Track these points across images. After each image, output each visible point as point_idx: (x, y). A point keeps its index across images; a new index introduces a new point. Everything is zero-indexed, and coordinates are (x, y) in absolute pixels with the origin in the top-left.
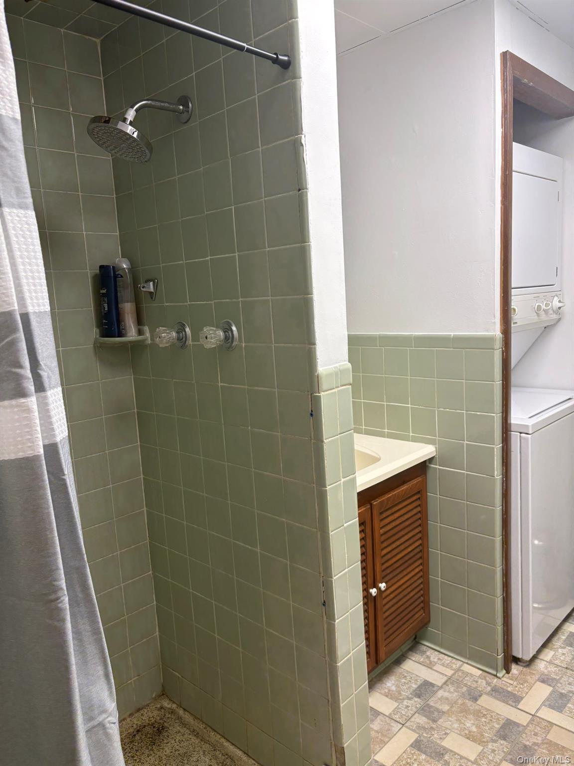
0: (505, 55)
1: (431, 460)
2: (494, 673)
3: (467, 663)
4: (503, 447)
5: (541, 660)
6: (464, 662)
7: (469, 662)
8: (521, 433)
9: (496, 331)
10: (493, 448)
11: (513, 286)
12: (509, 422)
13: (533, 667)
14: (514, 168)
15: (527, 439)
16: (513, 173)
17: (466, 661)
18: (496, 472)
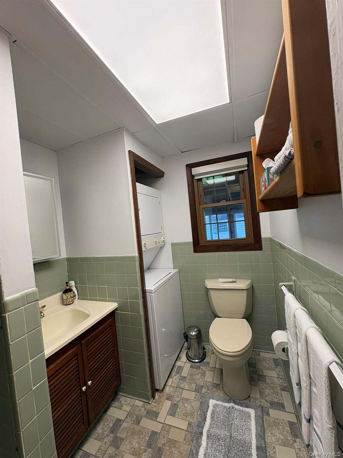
0: (129, 151)
1: (116, 309)
2: (148, 402)
3: (137, 400)
4: (143, 300)
5: (167, 385)
6: (136, 399)
7: (138, 399)
8: (150, 293)
9: (136, 254)
10: (139, 302)
11: (141, 235)
12: (144, 289)
13: (164, 392)
14: (137, 192)
15: (152, 295)
16: (137, 193)
17: (137, 398)
18: (141, 312)
